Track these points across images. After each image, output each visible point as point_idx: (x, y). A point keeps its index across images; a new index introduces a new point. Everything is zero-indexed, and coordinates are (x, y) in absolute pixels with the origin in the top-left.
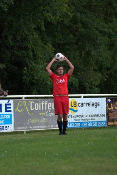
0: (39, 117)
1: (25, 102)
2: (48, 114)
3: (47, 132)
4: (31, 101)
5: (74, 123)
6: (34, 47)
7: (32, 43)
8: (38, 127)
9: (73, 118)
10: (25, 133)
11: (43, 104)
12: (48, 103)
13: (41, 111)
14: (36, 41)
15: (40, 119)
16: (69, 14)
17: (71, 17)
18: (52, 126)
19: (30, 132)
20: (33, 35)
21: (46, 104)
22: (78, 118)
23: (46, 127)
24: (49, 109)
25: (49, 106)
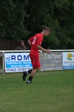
0: (50, 63)
1: (42, 54)
2: (55, 61)
3: (54, 72)
4: (46, 53)
5: (70, 66)
6: (48, 22)
7: (46, 20)
8: (50, 68)
9: (69, 64)
10: (42, 72)
11: (52, 55)
12: (55, 55)
13: (51, 59)
14: (49, 19)
15: (51, 64)
16: (68, 3)
17: (69, 5)
18: (57, 68)
19: (45, 71)
20: (47, 16)
21: (54, 55)
22: (72, 63)
23: (54, 68)
24: (55, 58)
25: (55, 57)
